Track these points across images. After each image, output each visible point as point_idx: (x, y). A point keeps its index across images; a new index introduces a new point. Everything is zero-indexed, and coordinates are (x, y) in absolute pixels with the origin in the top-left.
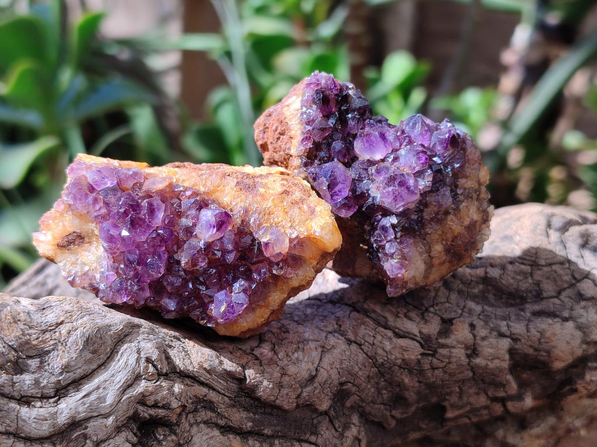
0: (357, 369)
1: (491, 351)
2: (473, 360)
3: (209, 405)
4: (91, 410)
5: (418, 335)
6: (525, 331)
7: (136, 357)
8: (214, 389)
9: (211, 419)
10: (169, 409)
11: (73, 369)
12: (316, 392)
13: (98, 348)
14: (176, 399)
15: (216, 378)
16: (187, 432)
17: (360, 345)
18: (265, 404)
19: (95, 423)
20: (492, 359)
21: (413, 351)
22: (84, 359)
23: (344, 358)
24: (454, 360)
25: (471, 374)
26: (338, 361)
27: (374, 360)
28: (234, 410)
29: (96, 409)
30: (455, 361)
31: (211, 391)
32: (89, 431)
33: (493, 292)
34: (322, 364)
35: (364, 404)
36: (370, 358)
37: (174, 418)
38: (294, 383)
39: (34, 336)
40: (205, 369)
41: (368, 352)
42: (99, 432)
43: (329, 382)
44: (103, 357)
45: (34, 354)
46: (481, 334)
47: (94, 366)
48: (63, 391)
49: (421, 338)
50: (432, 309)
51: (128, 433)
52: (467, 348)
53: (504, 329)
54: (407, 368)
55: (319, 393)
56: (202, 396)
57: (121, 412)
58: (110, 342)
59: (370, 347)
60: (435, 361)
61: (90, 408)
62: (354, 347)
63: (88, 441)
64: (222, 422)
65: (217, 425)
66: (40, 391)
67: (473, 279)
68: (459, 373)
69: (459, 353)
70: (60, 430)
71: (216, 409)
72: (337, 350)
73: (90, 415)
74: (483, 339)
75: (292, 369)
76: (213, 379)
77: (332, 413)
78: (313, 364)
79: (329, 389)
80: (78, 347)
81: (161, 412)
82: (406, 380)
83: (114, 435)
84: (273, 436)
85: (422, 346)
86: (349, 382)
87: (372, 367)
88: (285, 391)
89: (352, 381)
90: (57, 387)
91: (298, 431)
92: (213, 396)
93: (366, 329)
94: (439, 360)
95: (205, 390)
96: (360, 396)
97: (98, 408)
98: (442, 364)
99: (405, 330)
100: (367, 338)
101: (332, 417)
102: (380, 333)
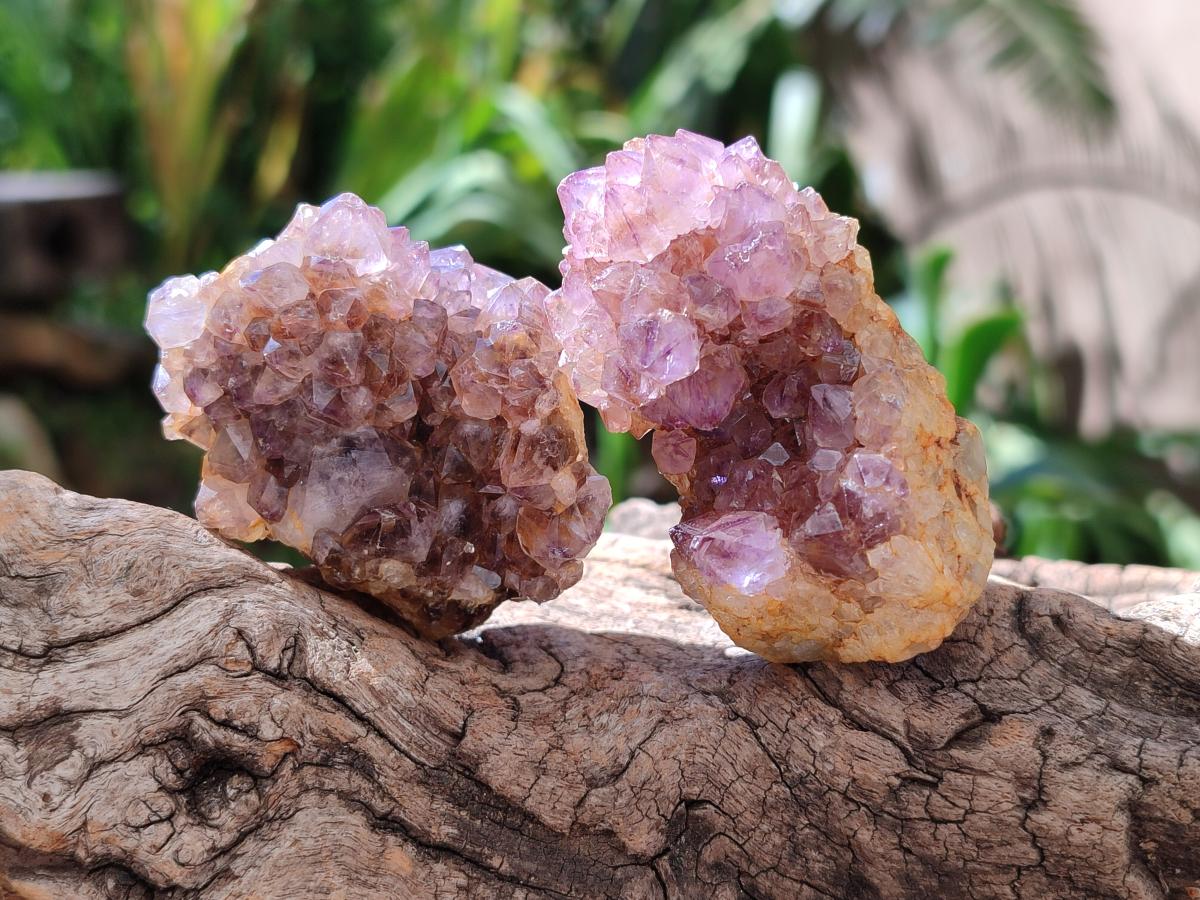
0: (729, 774)
1: (1078, 797)
2: (1034, 816)
3: (362, 764)
4: (94, 696)
5: (901, 729)
6: (1176, 762)
7: (216, 621)
8: (381, 735)
9: (358, 792)
10: (254, 737)
11: (86, 614)
12: (620, 801)
13: (146, 587)
14: (273, 719)
15: (395, 714)
16: (288, 798)
17: (753, 726)
18: (509, 806)
19: (96, 722)
20: (1083, 821)
21: (882, 764)
22: (112, 599)
23: (703, 741)
24: (981, 804)
25: (1034, 855)
26: (686, 746)
27: (782, 767)
28: (419, 790)
29: (104, 695)
30: (985, 808)
31: (372, 736)
32: (81, 735)
33: (1154, 677)
34: (648, 745)
35: (753, 870)
36: (774, 762)
37: (267, 763)
38: (571, 770)
39: (42, 542)
40: (372, 689)
41: (769, 744)
42: (100, 740)
43: (654, 788)
44: (151, 608)
45: (32, 574)
46: (1062, 754)
47: (130, 619)
48: (59, 651)
49: (910, 739)
50: (969, 687)
51: (158, 761)
52: (1022, 782)
53: (1127, 755)
54: (864, 805)
55: (627, 805)
56: (346, 737)
57: (150, 714)
58: (176, 584)
59: (779, 735)
60: (936, 798)
61: (94, 690)
62: (738, 727)
63: (75, 753)
64: (381, 806)
65: (367, 808)
66: (19, 639)
67: (1111, 642)
68: (1001, 844)
69: (998, 793)
70: (29, 717)
71: (376, 776)
72: (694, 724)
73: (90, 704)
74: (1066, 766)
75: (577, 742)
76: (387, 716)
77: (664, 864)
78: (628, 739)
79: (653, 803)
80: (107, 576)
81: (239, 742)
82: (864, 836)
83: (130, 755)
84: (514, 880)
85: (910, 760)
86: (710, 803)
87: (776, 782)
88: (548, 783)
89: (717, 802)
90: (50, 639)
91: (577, 886)
92: (372, 746)
93: (780, 695)
94: (945, 798)
95: (358, 729)
96: (740, 846)
97: (109, 695)
98: (954, 811)
99: (873, 713)
100: (773, 715)
101: (664, 877)
102: (810, 709)
